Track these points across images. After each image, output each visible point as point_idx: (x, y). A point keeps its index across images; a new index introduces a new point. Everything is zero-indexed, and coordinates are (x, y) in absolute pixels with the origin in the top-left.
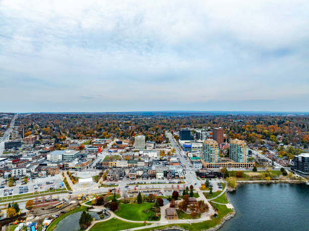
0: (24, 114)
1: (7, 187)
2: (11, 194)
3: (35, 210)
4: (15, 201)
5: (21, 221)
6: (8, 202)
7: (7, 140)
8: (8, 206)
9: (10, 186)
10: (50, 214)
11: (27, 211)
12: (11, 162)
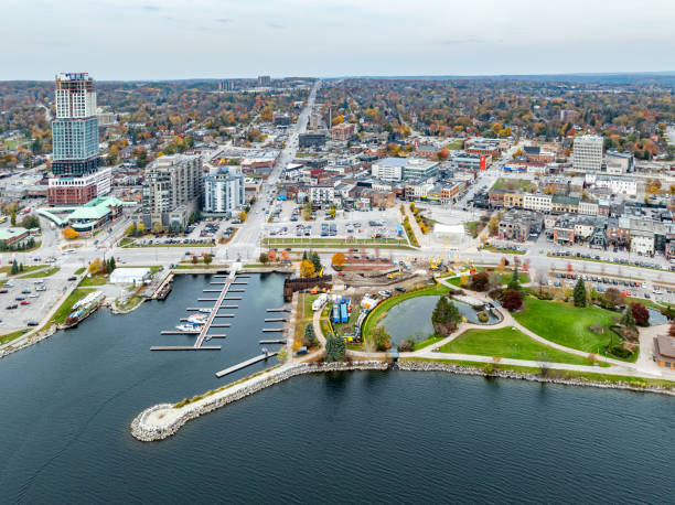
0: (331, 80)
1: (301, 221)
2: (307, 234)
3: (348, 274)
4: (314, 250)
5: (324, 289)
6: (304, 250)
7: (304, 131)
8: (302, 256)
9: (307, 219)
10: (374, 288)
11: (333, 272)
12: (309, 173)
